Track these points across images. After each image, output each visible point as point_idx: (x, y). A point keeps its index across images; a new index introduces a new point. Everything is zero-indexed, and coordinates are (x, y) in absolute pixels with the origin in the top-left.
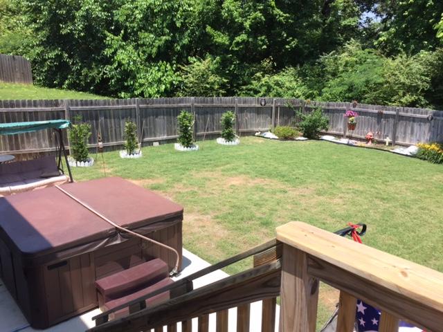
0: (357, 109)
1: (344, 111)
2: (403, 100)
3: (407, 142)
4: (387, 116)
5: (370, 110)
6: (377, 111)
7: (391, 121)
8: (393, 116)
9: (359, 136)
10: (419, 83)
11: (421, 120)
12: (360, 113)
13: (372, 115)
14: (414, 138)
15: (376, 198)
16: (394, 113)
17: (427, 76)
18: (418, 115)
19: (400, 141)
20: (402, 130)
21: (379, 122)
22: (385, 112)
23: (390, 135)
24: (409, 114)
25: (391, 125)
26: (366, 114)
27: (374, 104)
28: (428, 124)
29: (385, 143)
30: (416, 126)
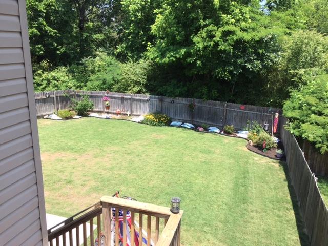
0: (109, 95)
1: (102, 97)
2: (134, 89)
3: (138, 114)
4: (127, 99)
5: (117, 96)
6: (120, 96)
7: (129, 101)
8: (130, 99)
9: (112, 112)
10: (141, 80)
11: (144, 101)
12: (111, 98)
13: (118, 98)
14: (142, 111)
15: (125, 153)
16: (130, 97)
17: (145, 75)
18: (143, 98)
19: (135, 113)
20: (135, 107)
21: (122, 103)
22: (125, 97)
23: (129, 110)
24: (138, 98)
25: (129, 104)
26: (114, 98)
27: (119, 92)
28: (148, 103)
29: (127, 115)
30: (142, 104)
